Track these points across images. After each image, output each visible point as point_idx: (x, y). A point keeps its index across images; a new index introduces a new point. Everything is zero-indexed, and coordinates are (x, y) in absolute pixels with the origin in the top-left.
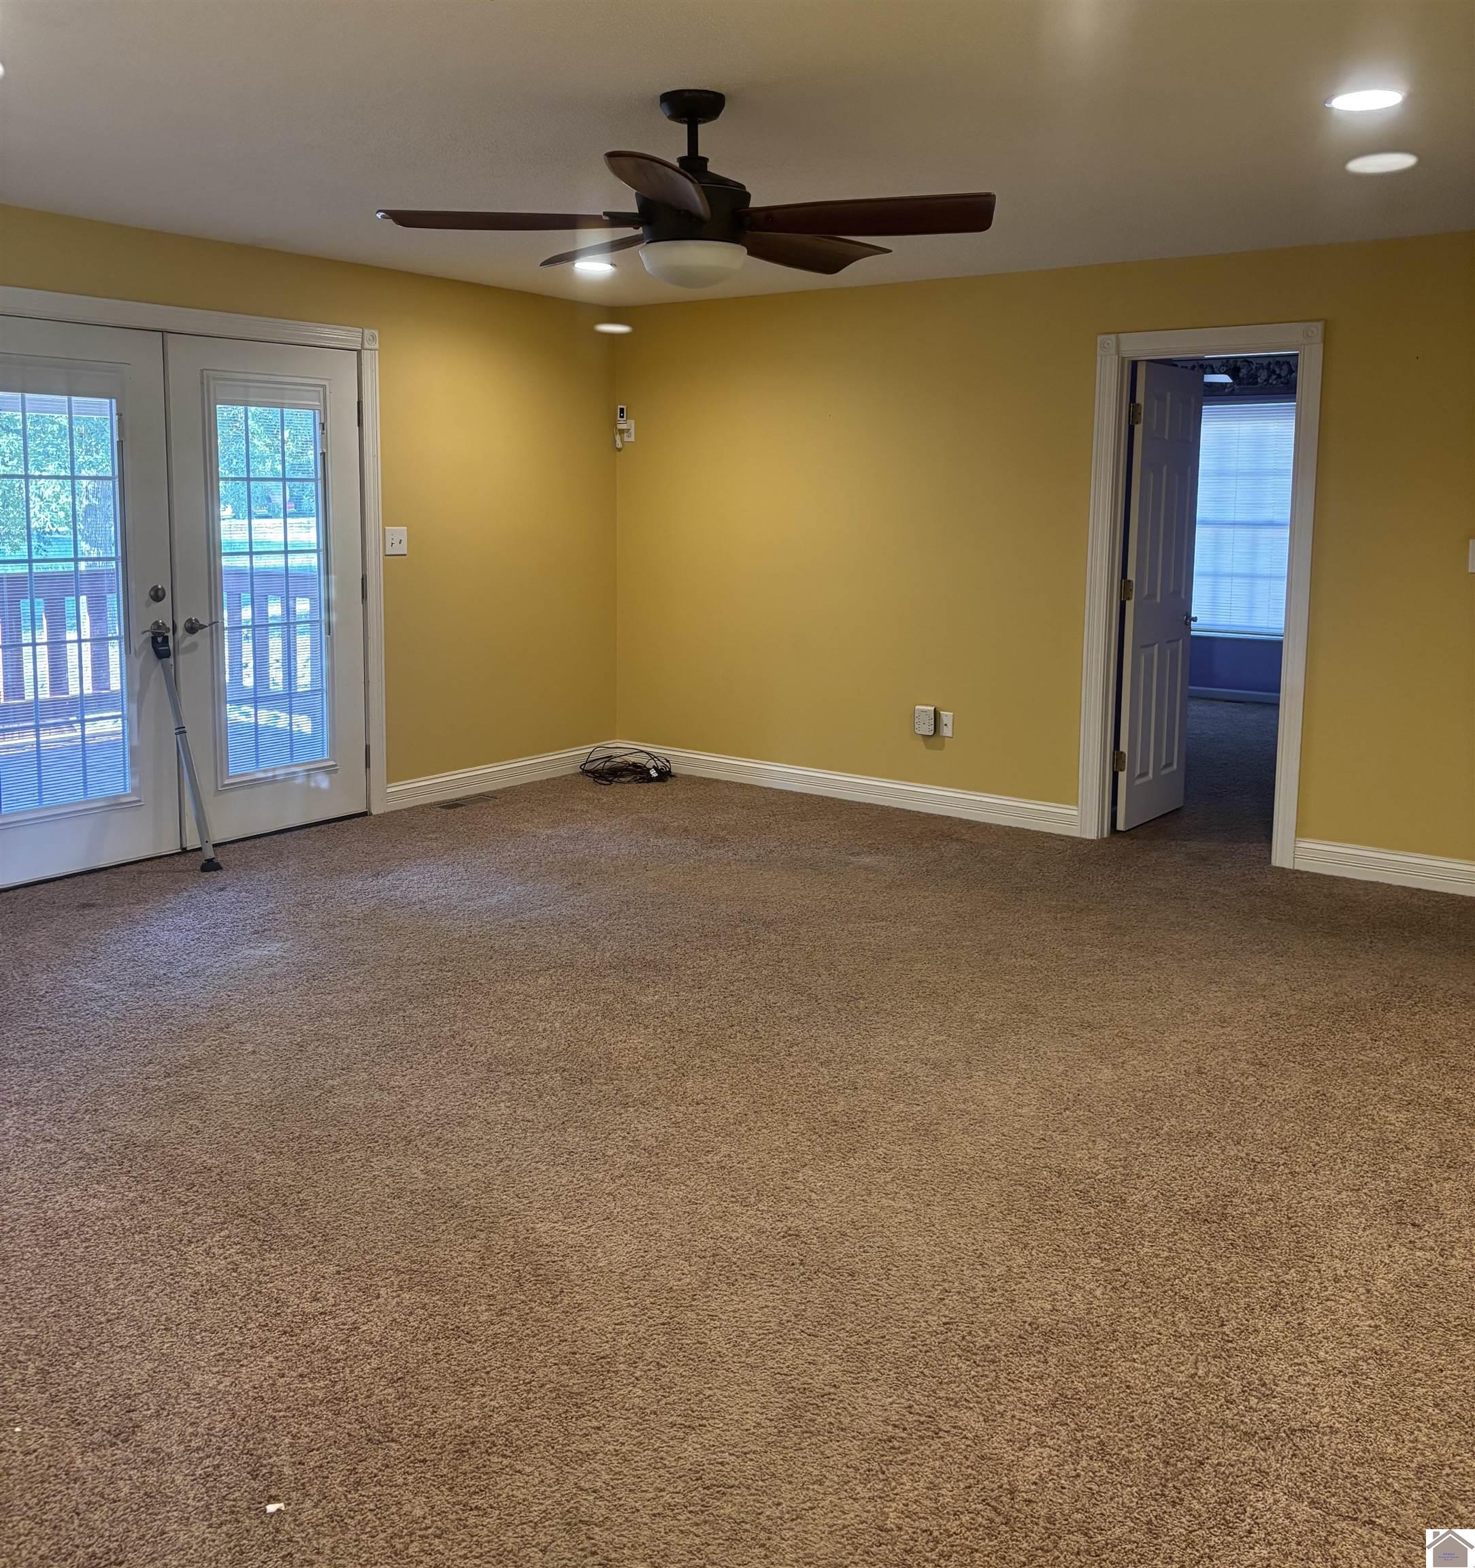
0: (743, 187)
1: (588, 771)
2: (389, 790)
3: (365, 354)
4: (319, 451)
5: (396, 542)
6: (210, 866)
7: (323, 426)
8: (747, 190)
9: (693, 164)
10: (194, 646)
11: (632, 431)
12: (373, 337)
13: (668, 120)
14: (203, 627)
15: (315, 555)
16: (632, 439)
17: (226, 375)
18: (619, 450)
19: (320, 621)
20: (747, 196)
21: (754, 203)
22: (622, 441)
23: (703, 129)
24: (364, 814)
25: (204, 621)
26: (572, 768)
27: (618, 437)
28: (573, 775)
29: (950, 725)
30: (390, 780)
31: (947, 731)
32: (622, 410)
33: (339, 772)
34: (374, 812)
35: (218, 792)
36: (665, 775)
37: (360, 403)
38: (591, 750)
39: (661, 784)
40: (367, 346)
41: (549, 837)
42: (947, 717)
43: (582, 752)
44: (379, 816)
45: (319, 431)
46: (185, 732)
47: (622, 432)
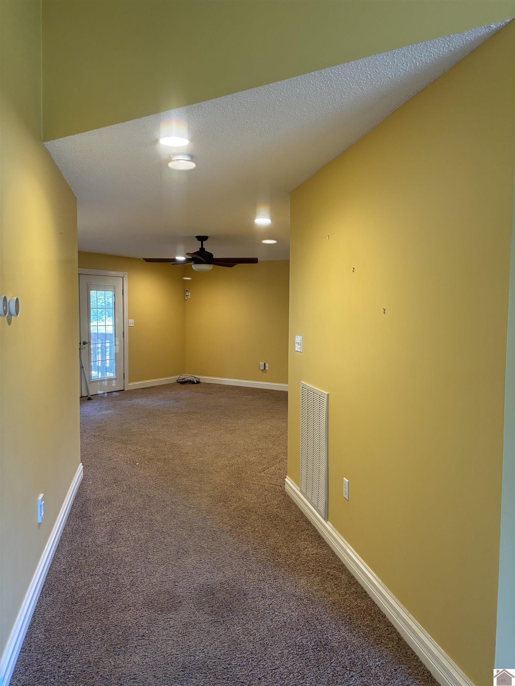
0: (212, 254)
1: (178, 382)
2: (129, 385)
3: (124, 278)
4: (113, 301)
5: (131, 323)
6: (90, 399)
7: (114, 295)
8: (213, 254)
9: (202, 249)
10: (85, 348)
11: (190, 295)
12: (126, 274)
13: (198, 241)
14: (87, 343)
15: (112, 326)
16: (190, 297)
17: (93, 284)
18: (186, 300)
19: (113, 342)
20: (213, 256)
21: (214, 257)
22: (187, 298)
23: (204, 242)
24: (123, 390)
25: (87, 342)
26: (175, 381)
27: (186, 297)
28: (175, 383)
29: (268, 367)
30: (129, 382)
31: (267, 369)
32: (187, 290)
33: (117, 380)
34: (125, 390)
35: (90, 383)
36: (198, 382)
37: (123, 290)
38: (179, 377)
39: (197, 384)
40: (125, 276)
41: (170, 394)
42: (267, 365)
43: (177, 377)
44: (127, 391)
45: (113, 297)
46: (83, 368)
47: (187, 295)
